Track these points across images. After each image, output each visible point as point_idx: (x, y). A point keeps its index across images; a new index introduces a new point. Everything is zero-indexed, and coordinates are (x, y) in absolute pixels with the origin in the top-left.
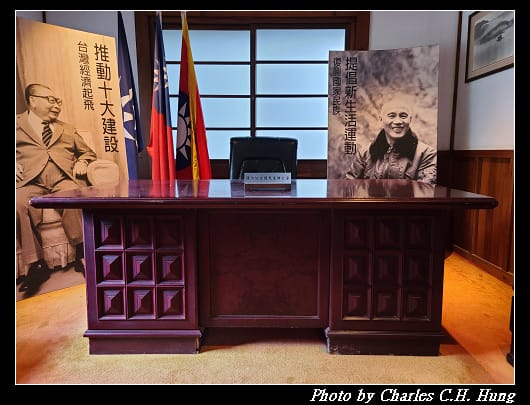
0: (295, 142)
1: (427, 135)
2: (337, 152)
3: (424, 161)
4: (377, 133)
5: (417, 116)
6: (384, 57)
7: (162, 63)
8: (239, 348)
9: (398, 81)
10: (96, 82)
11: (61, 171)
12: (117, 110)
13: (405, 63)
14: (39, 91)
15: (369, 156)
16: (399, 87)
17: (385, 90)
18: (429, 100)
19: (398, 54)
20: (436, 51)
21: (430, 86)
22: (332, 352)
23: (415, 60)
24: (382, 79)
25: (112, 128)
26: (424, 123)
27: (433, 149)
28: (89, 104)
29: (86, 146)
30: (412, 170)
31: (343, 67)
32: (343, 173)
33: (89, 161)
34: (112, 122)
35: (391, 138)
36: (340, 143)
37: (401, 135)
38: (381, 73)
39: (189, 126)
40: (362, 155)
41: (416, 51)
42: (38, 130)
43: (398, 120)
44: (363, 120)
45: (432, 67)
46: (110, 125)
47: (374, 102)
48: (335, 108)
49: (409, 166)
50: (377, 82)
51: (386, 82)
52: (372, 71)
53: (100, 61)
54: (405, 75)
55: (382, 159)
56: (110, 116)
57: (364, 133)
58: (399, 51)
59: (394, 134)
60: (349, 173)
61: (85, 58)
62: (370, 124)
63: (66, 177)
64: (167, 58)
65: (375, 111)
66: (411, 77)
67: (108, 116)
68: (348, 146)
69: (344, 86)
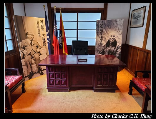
0: (88, 42)
1: (119, 41)
2: (98, 45)
3: (118, 48)
4: (108, 40)
5: (117, 37)
6: (110, 21)
7: (56, 21)
8: (76, 91)
9: (113, 28)
10: (41, 30)
11: (35, 51)
12: (45, 36)
13: (115, 23)
14: (29, 33)
15: (105, 46)
16: (113, 29)
17: (110, 30)
18: (120, 33)
19: (113, 21)
20: (123, 20)
21: (121, 29)
22: (95, 92)
23: (117, 23)
24: (109, 27)
25: (45, 40)
26: (119, 38)
27: (121, 45)
28: (40, 35)
29: (39, 45)
30: (115, 50)
31: (100, 24)
32: (99, 50)
33: (40, 48)
34: (45, 39)
35: (111, 42)
36: (99, 43)
37: (113, 41)
38: (109, 26)
39: (62, 38)
40: (104, 46)
41: (118, 20)
42: (30, 42)
43: (113, 37)
44: (104, 37)
45: (122, 24)
46: (44, 40)
47: (107, 33)
48: (97, 34)
49: (115, 49)
50: (108, 28)
51: (110, 28)
52: (107, 25)
53: (41, 24)
54: (115, 26)
55: (108, 47)
56: (44, 38)
57: (105, 40)
58: (114, 20)
59: (112, 41)
60: (101, 50)
61: (38, 24)
62: (106, 38)
63: (36, 53)
64: (57, 20)
65: (107, 35)
66: (116, 27)
67: (44, 37)
68: (101, 43)
69: (100, 29)
